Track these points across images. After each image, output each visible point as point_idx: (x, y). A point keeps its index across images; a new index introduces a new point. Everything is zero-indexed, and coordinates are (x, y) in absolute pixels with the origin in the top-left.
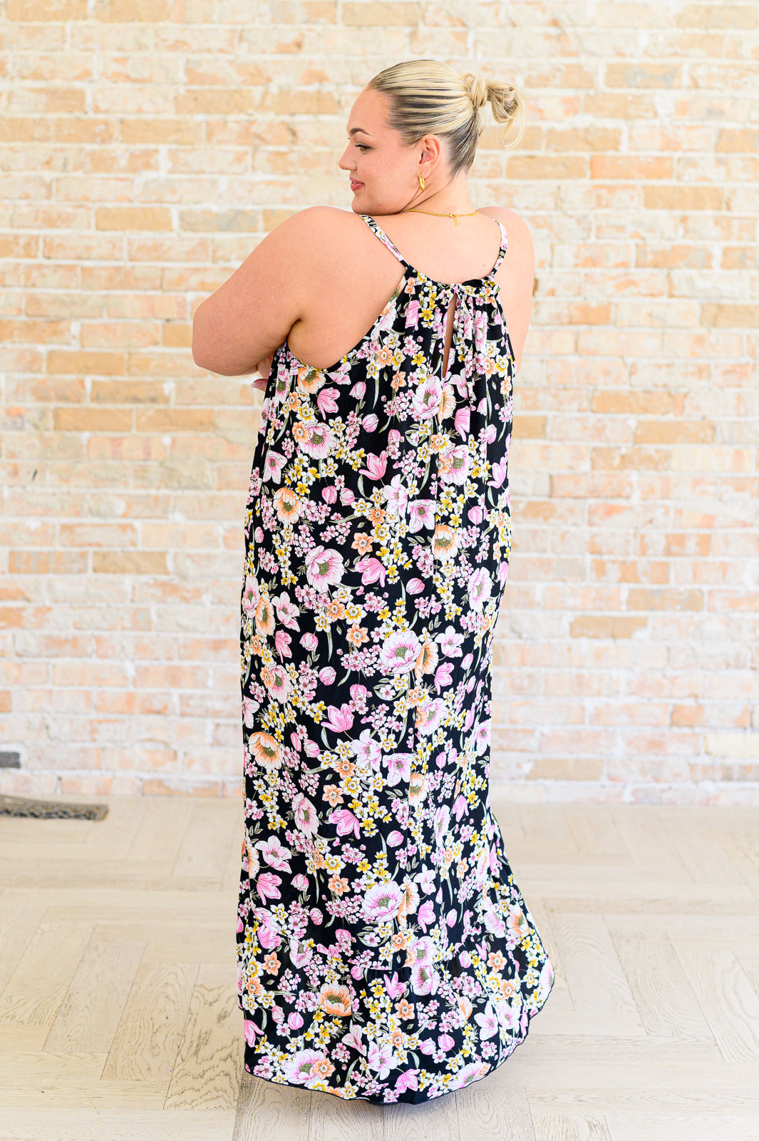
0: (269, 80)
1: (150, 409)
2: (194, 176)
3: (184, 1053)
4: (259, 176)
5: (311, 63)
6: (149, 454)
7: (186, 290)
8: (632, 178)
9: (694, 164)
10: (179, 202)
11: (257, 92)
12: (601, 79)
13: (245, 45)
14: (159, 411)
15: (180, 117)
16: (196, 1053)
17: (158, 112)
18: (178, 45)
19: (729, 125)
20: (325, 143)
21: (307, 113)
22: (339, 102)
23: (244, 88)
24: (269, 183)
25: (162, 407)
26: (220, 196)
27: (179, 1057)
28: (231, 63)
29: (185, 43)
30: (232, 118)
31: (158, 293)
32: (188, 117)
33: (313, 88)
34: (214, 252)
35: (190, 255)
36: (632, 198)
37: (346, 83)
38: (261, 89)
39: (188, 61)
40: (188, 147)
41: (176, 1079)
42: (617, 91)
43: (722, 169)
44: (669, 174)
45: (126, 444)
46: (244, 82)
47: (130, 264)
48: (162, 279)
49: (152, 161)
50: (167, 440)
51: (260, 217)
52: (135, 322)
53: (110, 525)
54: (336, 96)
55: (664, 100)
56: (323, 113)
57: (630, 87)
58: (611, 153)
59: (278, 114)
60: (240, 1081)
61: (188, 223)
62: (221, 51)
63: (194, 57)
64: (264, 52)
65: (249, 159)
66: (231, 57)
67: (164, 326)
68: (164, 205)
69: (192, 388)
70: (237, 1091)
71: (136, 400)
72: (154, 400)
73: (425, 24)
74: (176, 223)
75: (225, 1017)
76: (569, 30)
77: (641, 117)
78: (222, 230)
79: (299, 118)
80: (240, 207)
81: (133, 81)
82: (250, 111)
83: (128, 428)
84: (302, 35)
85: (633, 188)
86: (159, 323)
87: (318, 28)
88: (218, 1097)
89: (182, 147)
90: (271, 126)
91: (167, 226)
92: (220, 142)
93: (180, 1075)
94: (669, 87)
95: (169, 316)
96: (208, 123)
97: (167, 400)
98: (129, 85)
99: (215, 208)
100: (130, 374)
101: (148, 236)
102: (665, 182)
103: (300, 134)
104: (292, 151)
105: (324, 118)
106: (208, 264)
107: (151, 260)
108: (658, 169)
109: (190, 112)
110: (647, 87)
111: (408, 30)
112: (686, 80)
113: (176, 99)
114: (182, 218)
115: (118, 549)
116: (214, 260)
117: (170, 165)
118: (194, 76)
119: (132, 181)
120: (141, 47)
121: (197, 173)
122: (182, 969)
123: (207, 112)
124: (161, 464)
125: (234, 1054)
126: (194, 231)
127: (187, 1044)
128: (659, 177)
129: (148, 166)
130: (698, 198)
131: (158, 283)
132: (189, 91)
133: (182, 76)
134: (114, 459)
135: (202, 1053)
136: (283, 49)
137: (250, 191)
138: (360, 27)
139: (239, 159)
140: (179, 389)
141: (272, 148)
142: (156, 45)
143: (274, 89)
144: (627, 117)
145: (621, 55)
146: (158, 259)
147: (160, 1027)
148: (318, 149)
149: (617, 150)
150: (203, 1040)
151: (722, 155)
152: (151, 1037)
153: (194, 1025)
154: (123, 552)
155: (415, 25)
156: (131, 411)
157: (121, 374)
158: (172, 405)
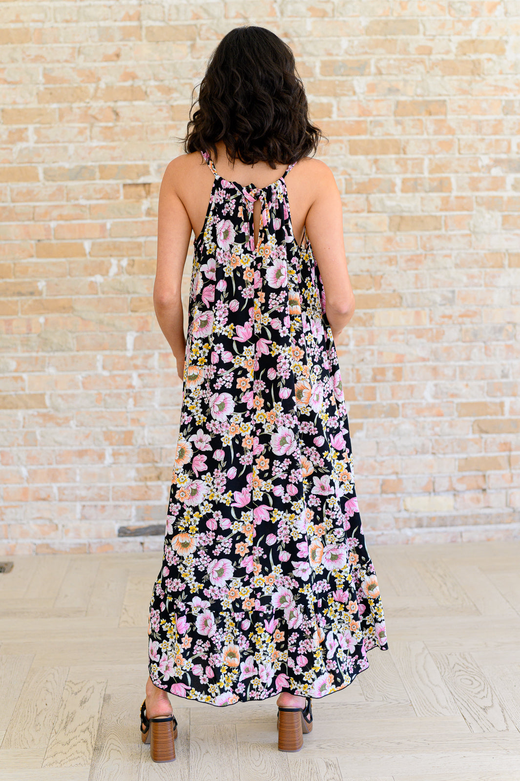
0: (99, 79)
1: (30, 300)
2: (52, 145)
3: (57, 728)
4: (95, 143)
5: (126, 67)
6: (30, 330)
7: (50, 220)
8: (341, 135)
9: (380, 124)
10: (43, 162)
11: (91, 87)
12: (317, 70)
13: (82, 57)
14: (36, 301)
15: (41, 106)
16: (65, 728)
17: (27, 104)
18: (38, 58)
19: (402, 98)
20: (138, 120)
21: (125, 100)
22: (146, 93)
23: (83, 85)
24: (102, 147)
25: (38, 298)
26: (70, 157)
27: (54, 731)
28: (73, 69)
29: (42, 57)
30: (75, 105)
31: (32, 223)
32: (47, 106)
33: (128, 83)
34: (68, 194)
35: (52, 197)
36: (341, 148)
37: (150, 79)
38: (94, 85)
39: (45, 69)
40: (48, 126)
41: (51, 746)
42: (328, 78)
43: (399, 128)
44: (365, 132)
45: (14, 323)
46: (83, 81)
47: (12, 205)
48: (34, 214)
49: (24, 135)
50: (42, 320)
51: (97, 170)
52: (17, 242)
53: (7, 377)
54: (144, 88)
55: (360, 83)
56: (136, 100)
57: (337, 75)
58: (326, 119)
59: (106, 102)
60: (94, 746)
61: (50, 176)
62: (66, 61)
63: (49, 66)
64: (95, 61)
65: (88, 132)
66: (73, 65)
67: (36, 245)
68: (33, 165)
69: (57, 285)
70: (92, 752)
71: (20, 294)
72: (32, 294)
73: (200, 39)
74: (41, 176)
75: (85, 702)
76: (295, 39)
77: (345, 95)
78: (72, 179)
79: (120, 104)
80: (83, 164)
81: (9, 83)
82: (87, 100)
83: (16, 313)
84: (120, 49)
85: (341, 141)
86: (33, 242)
87: (130, 44)
88: (78, 757)
89: (43, 126)
90: (101, 109)
91: (36, 178)
92: (68, 122)
93: (53, 743)
94: (362, 75)
95: (39, 238)
96: (60, 109)
97: (40, 293)
98: (6, 86)
99: (67, 165)
100: (16, 277)
101: (23, 185)
102: (363, 137)
103: (121, 114)
104: (116, 126)
105: (136, 103)
106: (64, 203)
107: (26, 201)
108: (357, 128)
109: (48, 102)
110: (348, 75)
111: (189, 43)
112: (373, 69)
113: (37, 94)
114: (45, 172)
115: (12, 393)
116: (68, 200)
117: (35, 138)
118: (49, 78)
119: (11, 150)
120: (13, 60)
121: (54, 142)
122: (58, 670)
123: (59, 102)
124: (39, 336)
125: (91, 727)
126: (53, 181)
127: (59, 722)
128: (359, 134)
129: (21, 140)
130: (385, 147)
131: (31, 216)
132: (46, 89)
133: (41, 79)
134: (7, 333)
135: (69, 728)
136: (107, 59)
137: (89, 153)
138: (157, 42)
139: (81, 132)
140: (48, 285)
141: (103, 124)
142: (23, 59)
143: (102, 85)
144: (335, 95)
145: (330, 54)
146: (31, 200)
147: (41, 711)
148: (133, 124)
149: (330, 117)
150: (70, 718)
151: (399, 118)
152: (35, 718)
153: (64, 708)
154: (16, 395)
155: (194, 40)
156: (17, 301)
157: (10, 278)
158: (44, 296)
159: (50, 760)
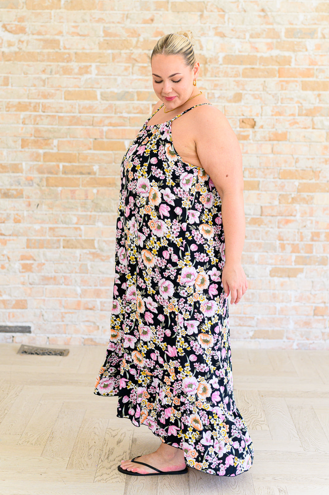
0: (139, 35)
1: (88, 177)
2: (107, 77)
3: (102, 458)
4: (135, 77)
5: (158, 28)
6: (87, 197)
7: (104, 126)
8: (297, 77)
9: (323, 71)
10: (101, 88)
11: (134, 40)
12: (283, 34)
13: (129, 20)
14: (92, 178)
15: (101, 51)
16: (108, 458)
17: (91, 49)
18: (100, 20)
23: (128, 38)
24: (139, 80)
25: (93, 176)
26: (118, 85)
27: (100, 460)
28: (123, 28)
29: (103, 19)
30: (123, 51)
31: (91, 127)
32: (104, 51)
34: (115, 109)
35: (105, 111)
36: (297, 86)
38: (136, 39)
39: (104, 27)
40: (105, 64)
41: (99, 469)
42: (290, 40)
44: (312, 76)
45: (77, 192)
46: (129, 36)
47: (79, 115)
48: (93, 121)
49: (89, 70)
50: (95, 191)
51: (135, 95)
52: (81, 139)
53: (70, 228)
55: (310, 43)
57: (296, 38)
58: (287, 66)
59: (143, 50)
61: (104, 97)
62: (119, 23)
63: (106, 25)
64: (137, 23)
65: (130, 69)
66: (123, 25)
67: (94, 141)
68: (94, 89)
69: (106, 168)
71: (81, 173)
72: (89, 173)
73: (207, 11)
74: (99, 97)
75: (120, 442)
76: (269, 14)
77: (300, 51)
78: (119, 100)
80: (127, 90)
81: (81, 35)
82: (131, 48)
83: (78, 186)
84: (154, 16)
85: (297, 81)
86: (91, 140)
87: (161, 13)
88: (117, 477)
89: (102, 64)
90: (140, 55)
91: (95, 98)
92: (118, 62)
93: (101, 467)
94: (312, 38)
95: (96, 137)
96: (113, 54)
97: (95, 174)
98: (79, 37)
99: (116, 91)
100: (79, 162)
101: (87, 103)
102: (311, 79)
106: (113, 115)
107: (89, 113)
108: (308, 73)
109: (105, 49)
110: (303, 38)
111: (199, 13)
112: (320, 35)
113: (99, 43)
114: (101, 95)
115: (73, 238)
116: (115, 113)
117: (96, 72)
118: (107, 33)
119: (80, 79)
120: (84, 21)
121: (108, 75)
122: (101, 421)
123: (113, 49)
124: (92, 201)
126: (107, 100)
127: (104, 454)
128: (308, 77)
129: (87, 72)
130: (325, 86)
131: (91, 123)
132: (104, 40)
133: (102, 34)
134: (72, 199)
135: (110, 458)
136: (145, 22)
137: (131, 83)
138: (178, 12)
139: (126, 69)
140: (100, 169)
141: (141, 64)
142: (91, 20)
143: (141, 39)
144: (294, 51)
145: (292, 24)
146: (91, 112)
147: (92, 447)
149: (290, 65)
150: (111, 452)
152: (88, 451)
153: (107, 446)
154: (76, 239)
155: (202, 11)
156: (79, 178)
157: (75, 162)
158: (97, 176)
159: (99, 478)
